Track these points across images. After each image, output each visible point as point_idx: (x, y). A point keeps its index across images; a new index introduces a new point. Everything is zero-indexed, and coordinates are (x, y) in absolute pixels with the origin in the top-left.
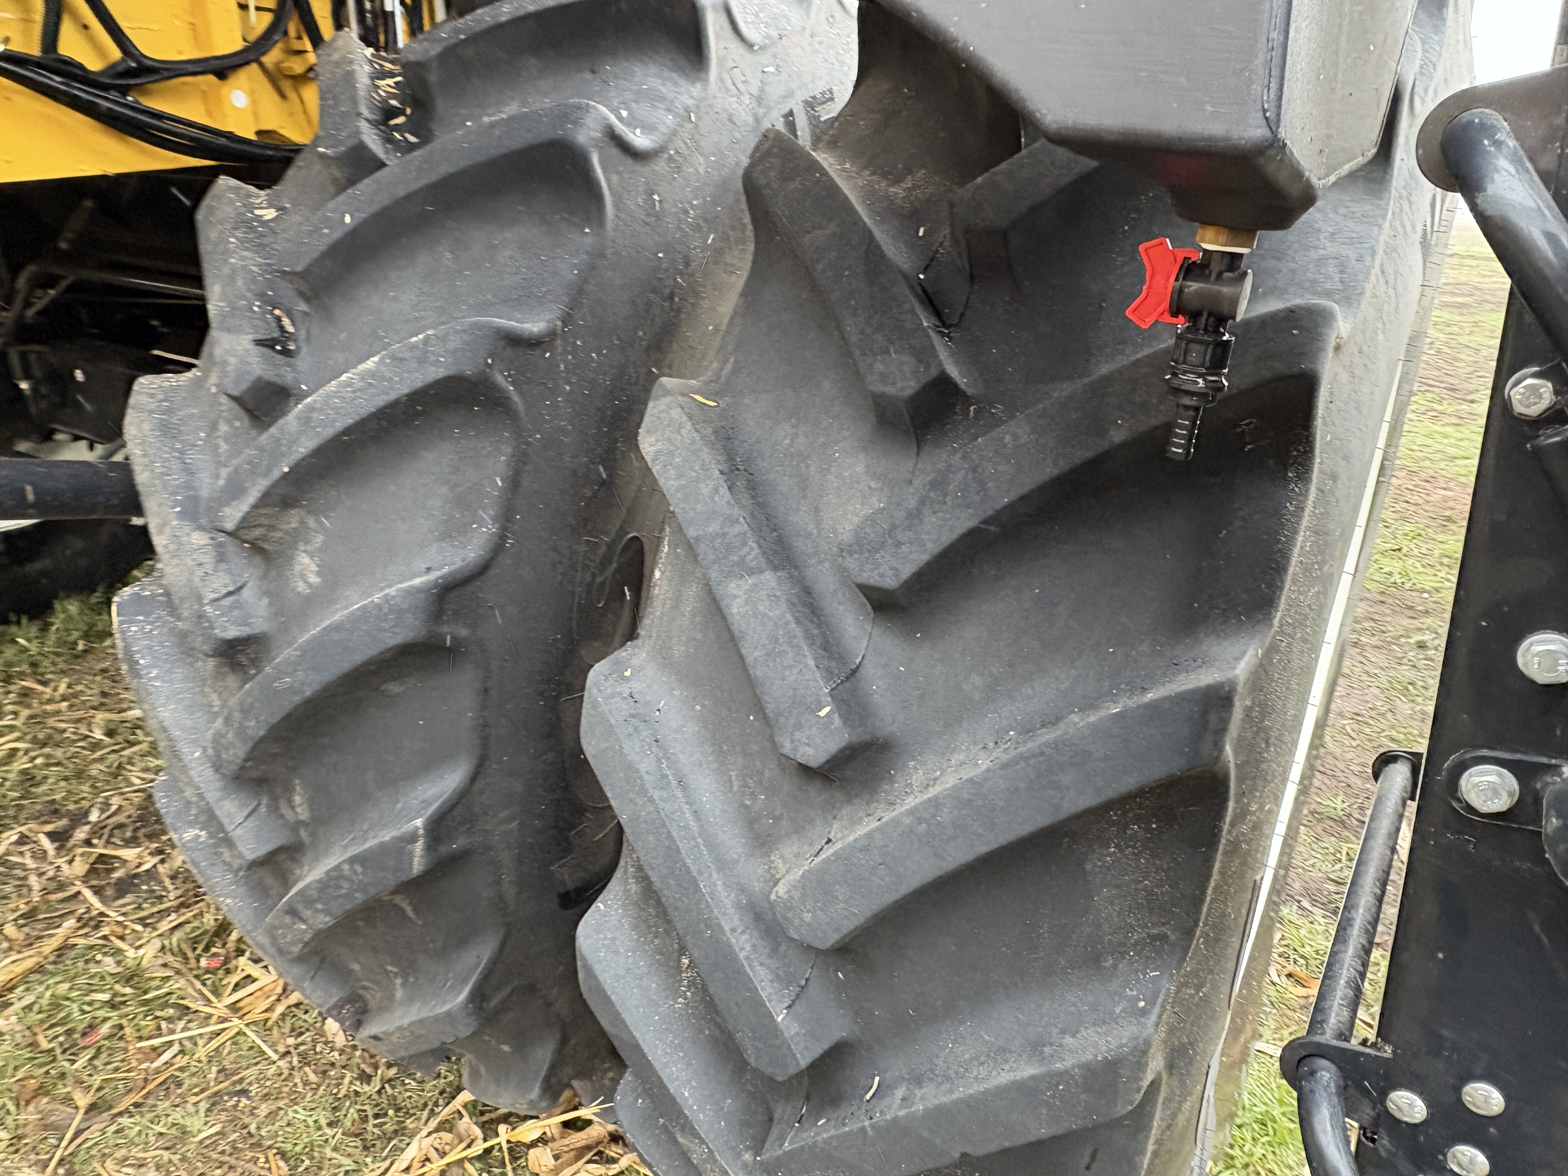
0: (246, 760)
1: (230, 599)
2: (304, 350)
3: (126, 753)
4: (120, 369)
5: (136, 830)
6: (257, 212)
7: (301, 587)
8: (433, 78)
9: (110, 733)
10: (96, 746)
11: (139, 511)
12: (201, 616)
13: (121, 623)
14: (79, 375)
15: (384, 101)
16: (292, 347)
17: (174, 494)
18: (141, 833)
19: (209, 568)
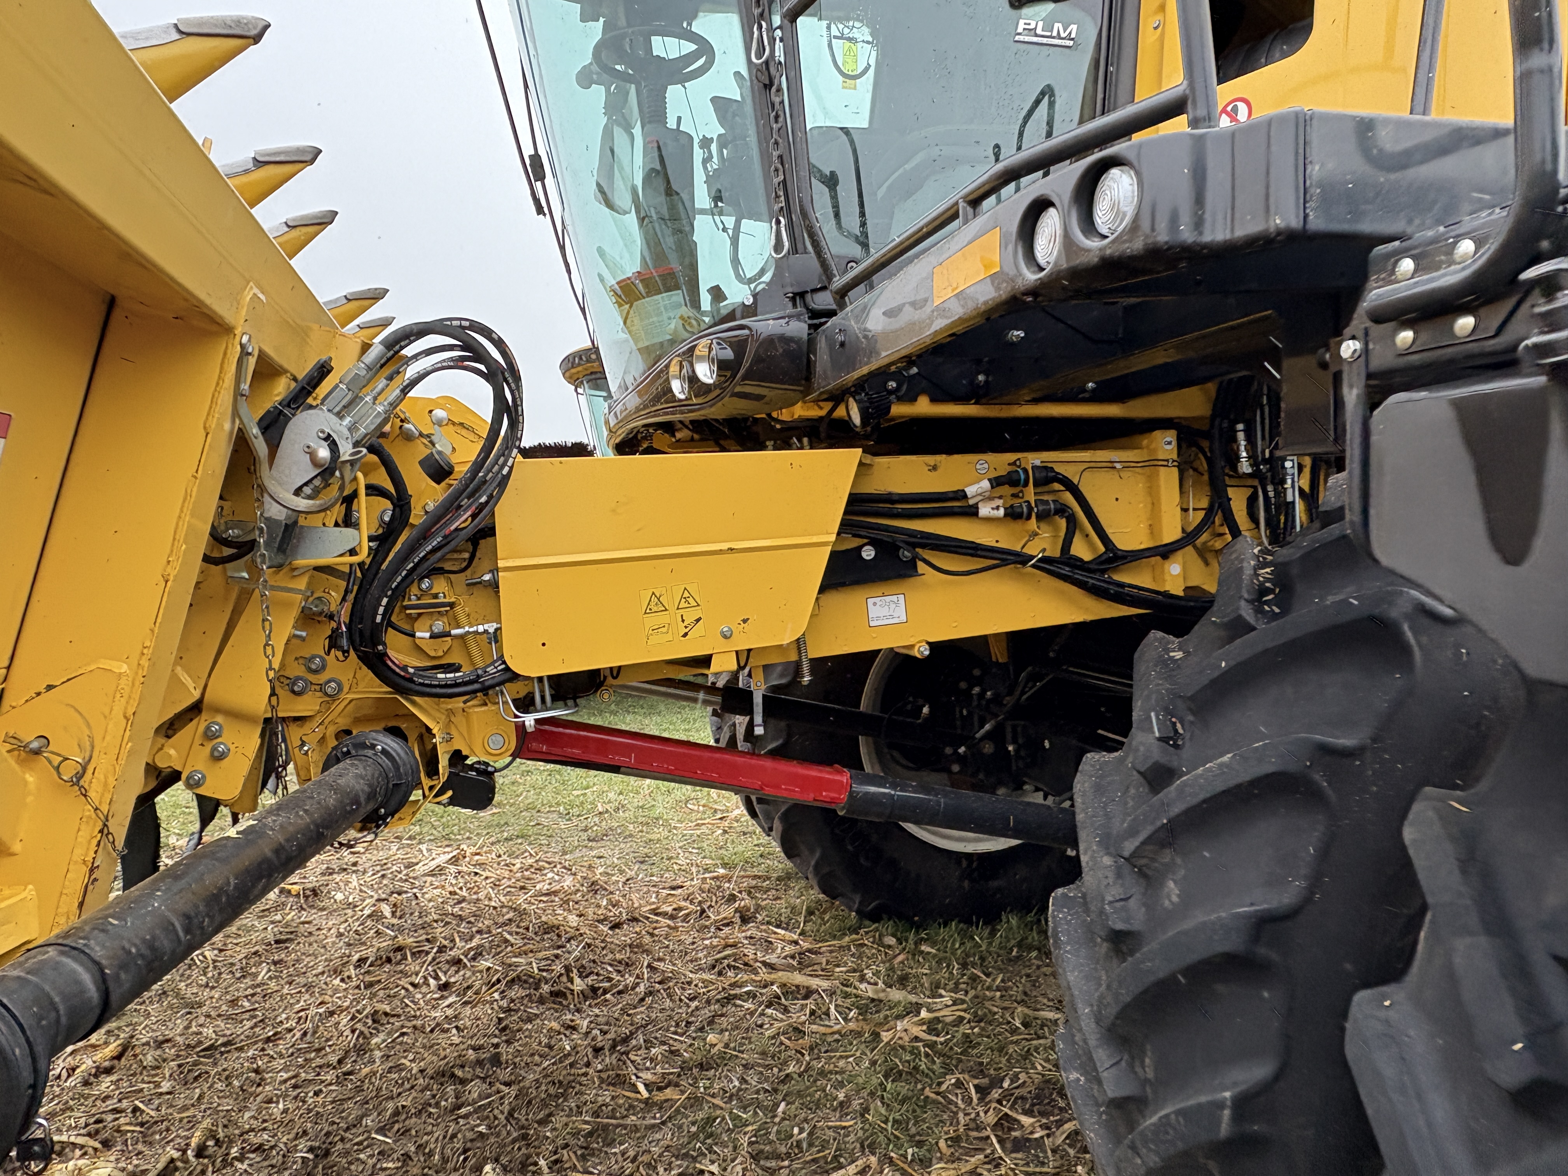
0: (1117, 1018)
1: (1122, 903)
2: (1188, 745)
3: (1035, 1042)
4: (1074, 742)
5: (1033, 1105)
6: (1172, 654)
7: (1167, 903)
8: (1295, 571)
9: (1026, 1025)
10: (1014, 1031)
11: (1075, 845)
12: (1102, 912)
13: (1053, 911)
14: (1047, 744)
15: (1261, 584)
16: (1180, 742)
17: (1096, 829)
18: (1036, 1109)
19: (1111, 881)
